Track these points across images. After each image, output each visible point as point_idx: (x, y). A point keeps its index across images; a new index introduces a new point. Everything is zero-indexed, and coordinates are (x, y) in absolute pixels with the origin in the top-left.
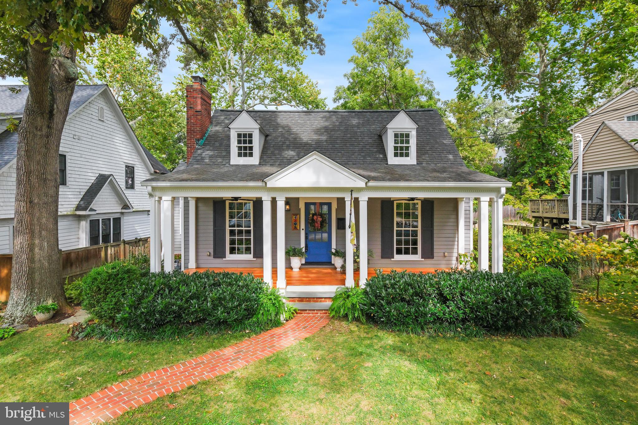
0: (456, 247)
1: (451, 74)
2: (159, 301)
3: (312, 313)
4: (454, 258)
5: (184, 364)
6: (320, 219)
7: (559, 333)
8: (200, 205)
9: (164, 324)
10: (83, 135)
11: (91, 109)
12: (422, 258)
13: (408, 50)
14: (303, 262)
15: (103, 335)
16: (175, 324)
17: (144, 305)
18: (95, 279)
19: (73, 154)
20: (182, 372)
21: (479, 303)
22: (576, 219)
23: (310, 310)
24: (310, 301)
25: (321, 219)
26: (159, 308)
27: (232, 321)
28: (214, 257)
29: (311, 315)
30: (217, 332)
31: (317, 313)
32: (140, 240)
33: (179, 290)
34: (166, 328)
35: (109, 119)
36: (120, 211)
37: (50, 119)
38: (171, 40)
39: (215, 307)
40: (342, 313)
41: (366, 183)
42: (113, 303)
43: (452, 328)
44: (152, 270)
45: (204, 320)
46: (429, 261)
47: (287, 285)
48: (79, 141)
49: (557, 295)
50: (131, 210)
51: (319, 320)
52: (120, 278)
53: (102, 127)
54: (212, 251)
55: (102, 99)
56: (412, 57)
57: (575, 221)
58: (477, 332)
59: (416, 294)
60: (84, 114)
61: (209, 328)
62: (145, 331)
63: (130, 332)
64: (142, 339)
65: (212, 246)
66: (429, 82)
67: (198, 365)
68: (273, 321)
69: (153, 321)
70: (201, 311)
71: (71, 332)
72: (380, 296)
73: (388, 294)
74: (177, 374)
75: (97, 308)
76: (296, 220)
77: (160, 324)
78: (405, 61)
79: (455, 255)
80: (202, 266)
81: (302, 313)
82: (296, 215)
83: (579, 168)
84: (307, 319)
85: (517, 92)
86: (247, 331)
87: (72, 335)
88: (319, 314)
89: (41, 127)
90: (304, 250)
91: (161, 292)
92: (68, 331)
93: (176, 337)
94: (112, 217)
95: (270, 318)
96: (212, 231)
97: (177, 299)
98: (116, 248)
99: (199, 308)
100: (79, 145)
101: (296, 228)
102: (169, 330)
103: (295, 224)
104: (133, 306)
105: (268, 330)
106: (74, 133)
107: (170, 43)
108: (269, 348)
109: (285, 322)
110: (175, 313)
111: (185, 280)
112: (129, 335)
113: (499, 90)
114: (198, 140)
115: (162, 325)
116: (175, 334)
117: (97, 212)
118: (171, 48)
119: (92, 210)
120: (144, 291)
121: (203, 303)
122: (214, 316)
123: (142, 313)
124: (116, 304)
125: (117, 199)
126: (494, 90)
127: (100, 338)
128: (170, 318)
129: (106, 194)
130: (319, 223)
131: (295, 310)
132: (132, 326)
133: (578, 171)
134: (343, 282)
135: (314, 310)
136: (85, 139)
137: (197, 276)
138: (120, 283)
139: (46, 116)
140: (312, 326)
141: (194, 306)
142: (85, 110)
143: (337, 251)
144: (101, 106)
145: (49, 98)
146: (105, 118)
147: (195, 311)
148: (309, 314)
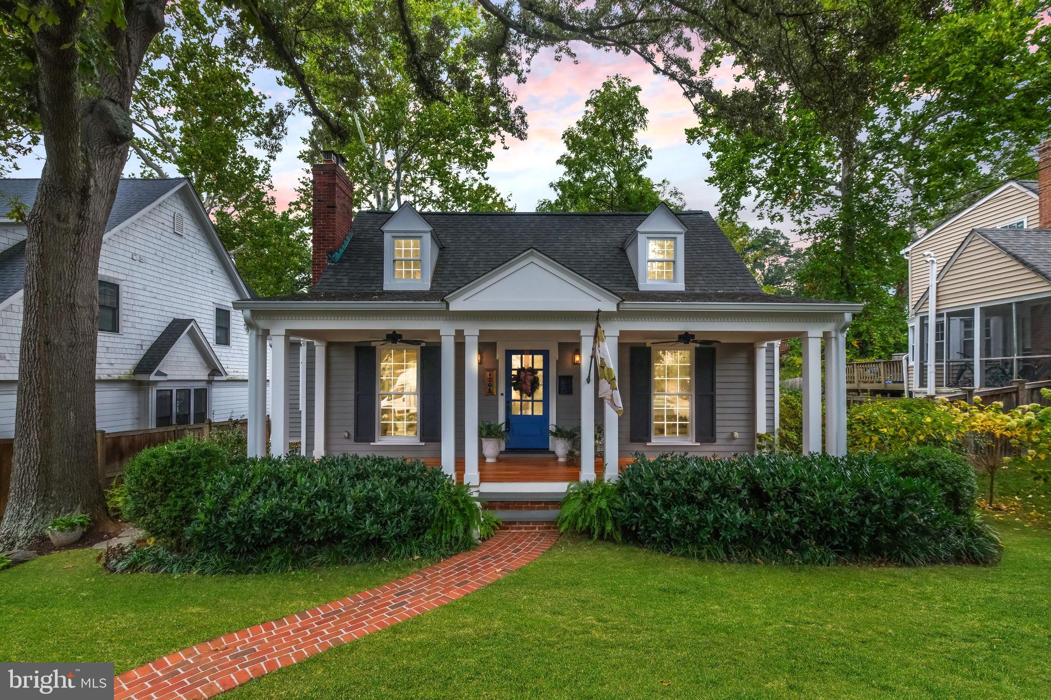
0: (751, 423)
1: (710, 181)
2: (261, 502)
3: (526, 528)
5: (303, 616)
6: (530, 377)
7: (965, 558)
8: (333, 354)
9: (269, 545)
10: (148, 255)
11: (162, 215)
12: (697, 441)
13: (644, 147)
14: (503, 448)
15: (159, 566)
16: (287, 544)
17: (233, 510)
18: (147, 465)
19: (131, 284)
20: (298, 630)
21: (829, 503)
22: (926, 386)
23: (521, 523)
24: (520, 508)
25: (532, 377)
26: (259, 515)
27: (391, 538)
28: (355, 441)
29: (523, 530)
30: (362, 559)
31: (534, 528)
32: (237, 422)
33: (295, 484)
34: (273, 551)
35: (191, 233)
36: (206, 378)
37: (83, 203)
38: (290, 109)
39: (359, 514)
40: (580, 525)
41: (618, 305)
42: (178, 508)
43: (777, 550)
44: (250, 454)
45: (341, 537)
46: (709, 446)
47: (481, 481)
48: (141, 265)
49: (957, 491)
50: (224, 378)
51: (539, 540)
52: (193, 464)
53: (179, 245)
54: (352, 430)
55: (179, 201)
56: (650, 158)
57: (923, 389)
58: (823, 557)
59: (715, 489)
60: (151, 222)
61: (348, 553)
62: (235, 558)
63: (208, 558)
64: (229, 572)
65: (352, 422)
66: (676, 194)
67: (328, 617)
68: (460, 540)
69: (249, 539)
70: (334, 520)
71: (103, 561)
72: (650, 494)
73: (665, 490)
74: (289, 633)
75: (150, 517)
76: (490, 379)
77: (262, 545)
78: (641, 163)
80: (335, 448)
81: (508, 529)
82: (491, 370)
83: (930, 305)
84: (517, 538)
85: (806, 210)
86: (416, 557)
87: (105, 565)
88: (537, 530)
89: (67, 216)
90: (503, 429)
91: (264, 487)
92: (99, 558)
93: (290, 568)
94: (193, 387)
95: (454, 535)
96: (352, 397)
97: (293, 499)
99: (332, 514)
100: (142, 270)
101: (490, 392)
102: (277, 555)
103: (490, 385)
104: (213, 510)
105: (451, 556)
106: (133, 250)
107: (289, 114)
108: (458, 585)
109: (480, 542)
110: (287, 523)
111: (307, 468)
112: (205, 564)
113: (780, 207)
114: (332, 253)
115: (265, 547)
116: (287, 562)
117: (169, 378)
118: (289, 122)
119: (160, 374)
120: (233, 486)
121: (338, 507)
122: (358, 529)
123: (230, 523)
124: (183, 509)
125: (202, 360)
126: (772, 207)
127: (155, 571)
128: (278, 532)
129: (185, 350)
131: (496, 523)
132: (212, 547)
133: (929, 309)
134: (575, 477)
135: (528, 523)
136: (151, 262)
137: (327, 463)
138: (192, 472)
139: (76, 198)
140: (529, 548)
141: (322, 510)
142: (153, 217)
143: (558, 430)
144: (178, 211)
145: (82, 166)
146: (185, 231)
147: (323, 520)
148: (520, 528)
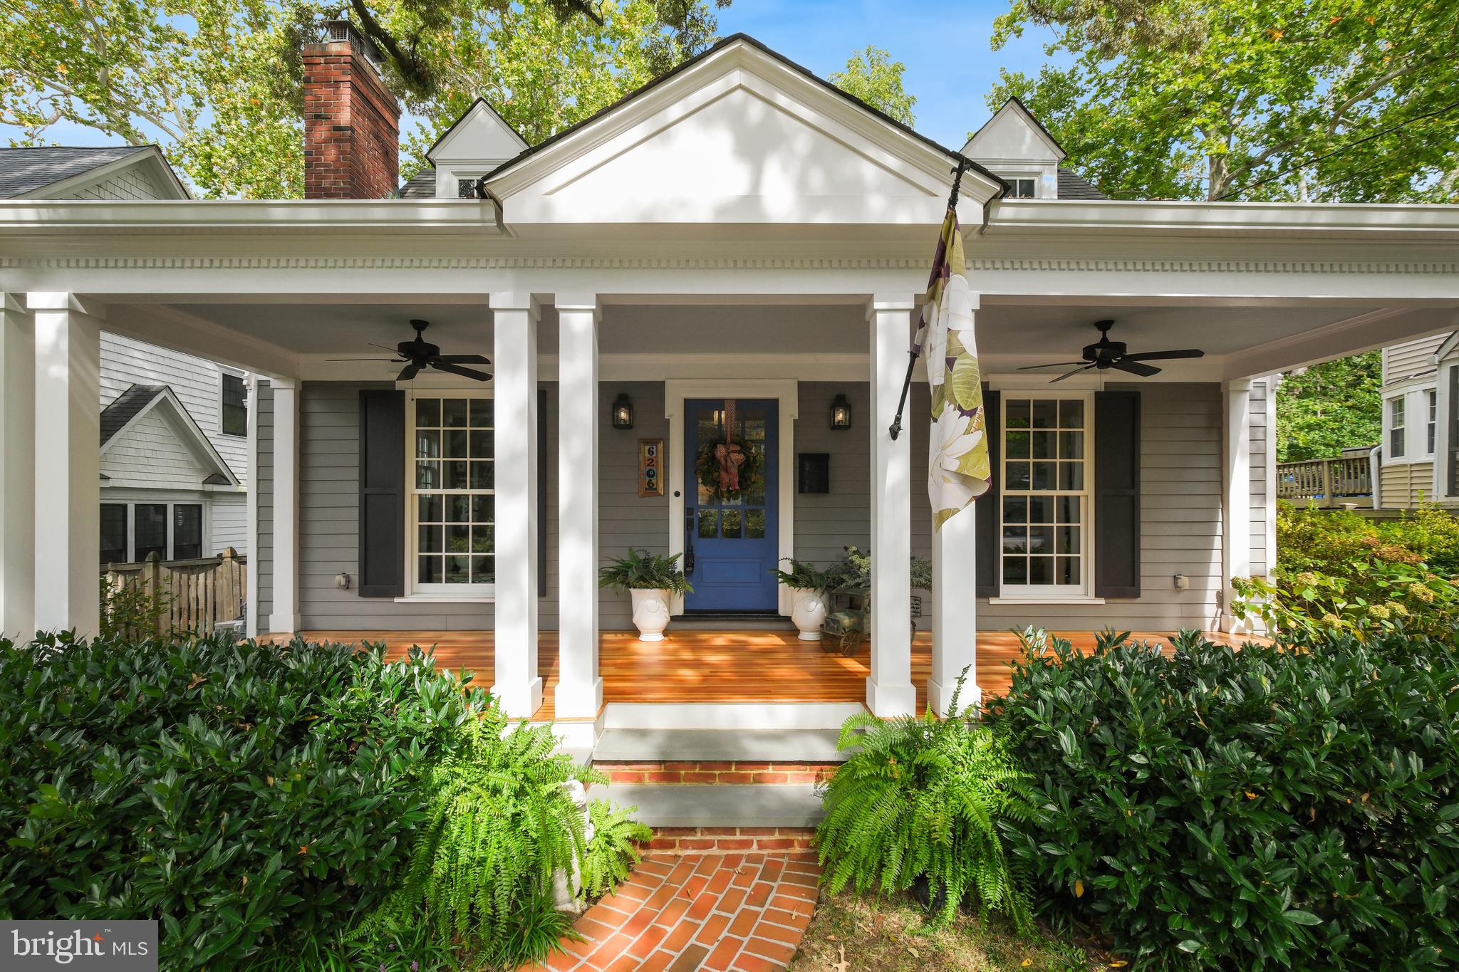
0: (1216, 556)
3: (723, 845)
4: (1211, 597)
6: (737, 457)
12: (1097, 595)
14: (679, 610)
23: (710, 830)
24: (708, 778)
25: (741, 457)
28: (362, 594)
29: (715, 851)
31: (747, 844)
36: (199, 487)
41: (987, 207)
46: (1123, 608)
47: (606, 701)
50: (235, 488)
54: (354, 570)
55: (143, 187)
65: (355, 554)
76: (651, 462)
79: (1214, 584)
80: (319, 623)
81: (671, 845)
82: (654, 442)
88: (754, 849)
90: (680, 565)
94: (171, 501)
96: (356, 501)
98: (129, 579)
101: (651, 488)
103: (650, 474)
117: (116, 484)
129: (149, 438)
130: (735, 471)
131: (632, 840)
134: (855, 689)
135: (731, 830)
148: (707, 845)
